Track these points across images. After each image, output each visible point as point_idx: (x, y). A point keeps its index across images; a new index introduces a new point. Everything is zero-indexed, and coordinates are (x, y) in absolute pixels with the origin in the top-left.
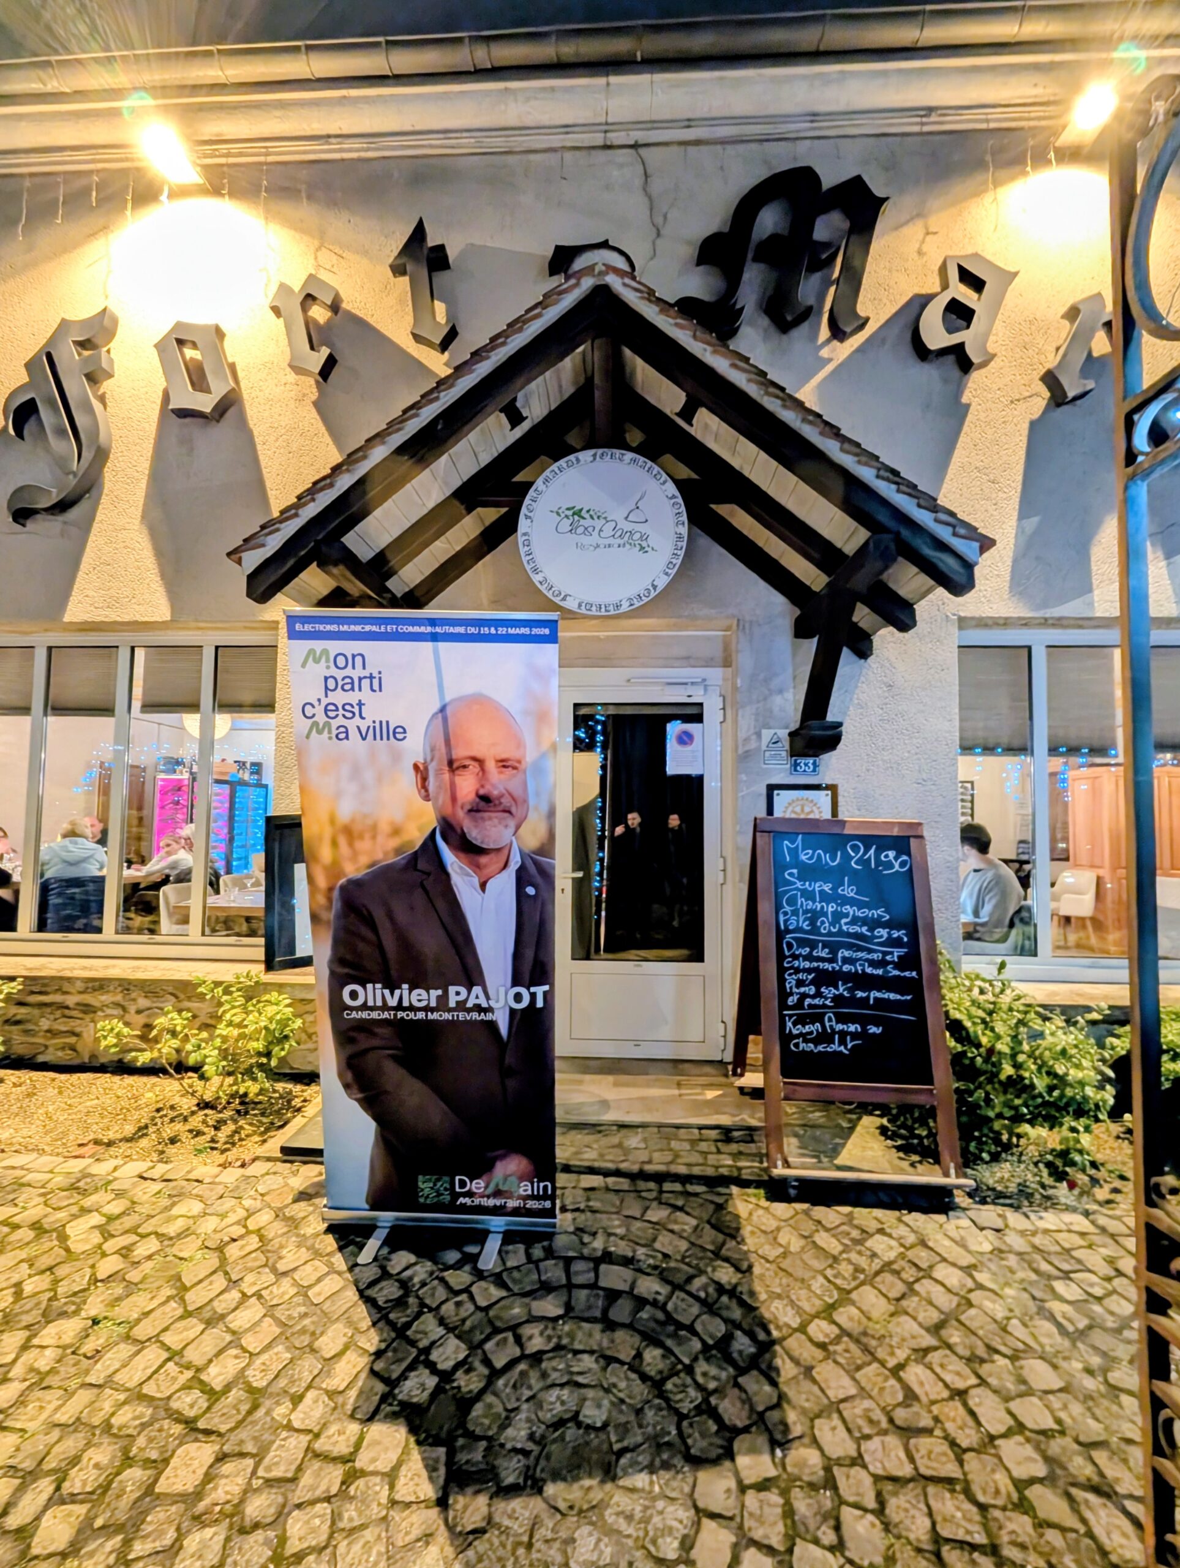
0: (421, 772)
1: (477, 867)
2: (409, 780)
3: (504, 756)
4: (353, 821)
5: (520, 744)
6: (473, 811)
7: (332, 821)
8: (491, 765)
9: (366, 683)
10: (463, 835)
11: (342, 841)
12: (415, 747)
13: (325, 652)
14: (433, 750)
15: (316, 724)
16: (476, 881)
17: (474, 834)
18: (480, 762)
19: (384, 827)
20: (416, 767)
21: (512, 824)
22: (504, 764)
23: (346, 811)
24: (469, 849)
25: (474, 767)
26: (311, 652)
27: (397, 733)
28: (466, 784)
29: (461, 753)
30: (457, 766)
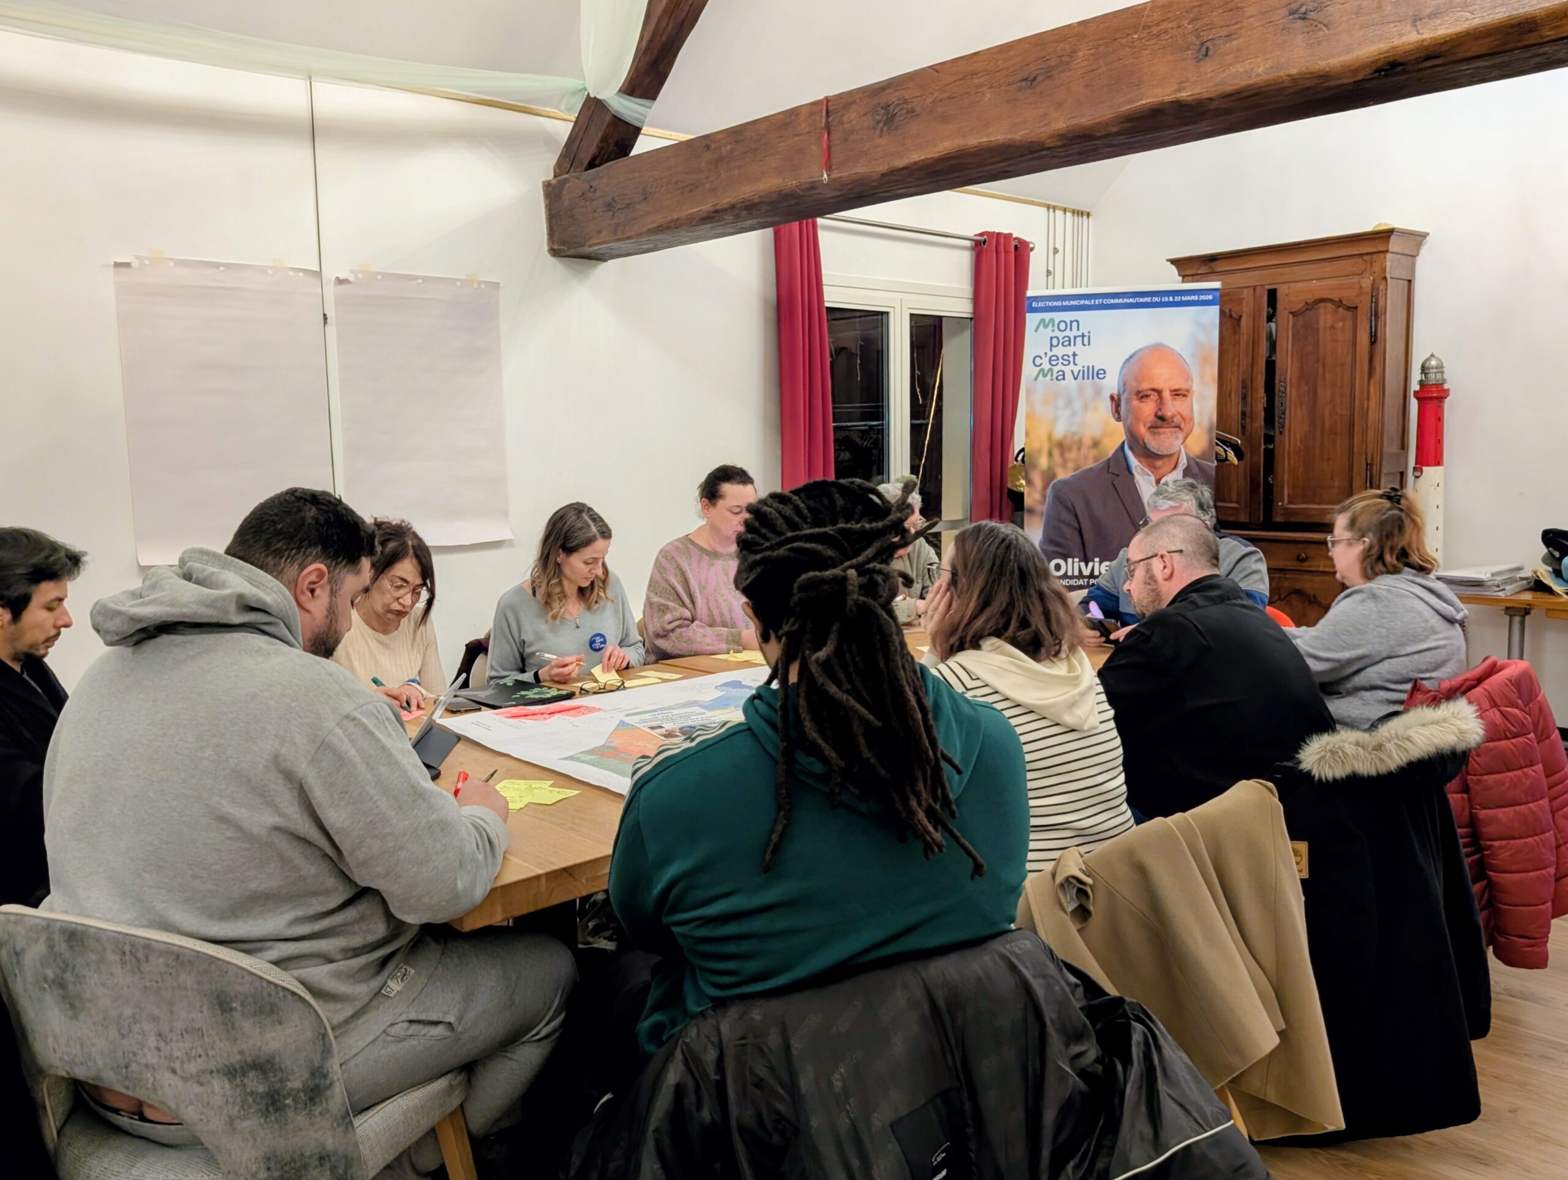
0: (1116, 401)
1: (1154, 469)
2: (1106, 405)
3: (1177, 387)
4: (1065, 437)
5: (1188, 378)
6: (1153, 428)
8: (1167, 395)
9: (1079, 340)
10: (1145, 447)
11: (1056, 452)
12: (1111, 384)
13: (1052, 320)
14: (1125, 384)
15: (1042, 370)
16: (1153, 478)
17: (1153, 444)
18: (1159, 392)
19: (1087, 442)
20: (1112, 397)
21: (1181, 436)
22: (1177, 393)
23: (1059, 431)
24: (1149, 456)
25: (1154, 396)
26: (1043, 321)
27: (1100, 374)
28: (1148, 408)
29: (1145, 386)
30: (1142, 396)
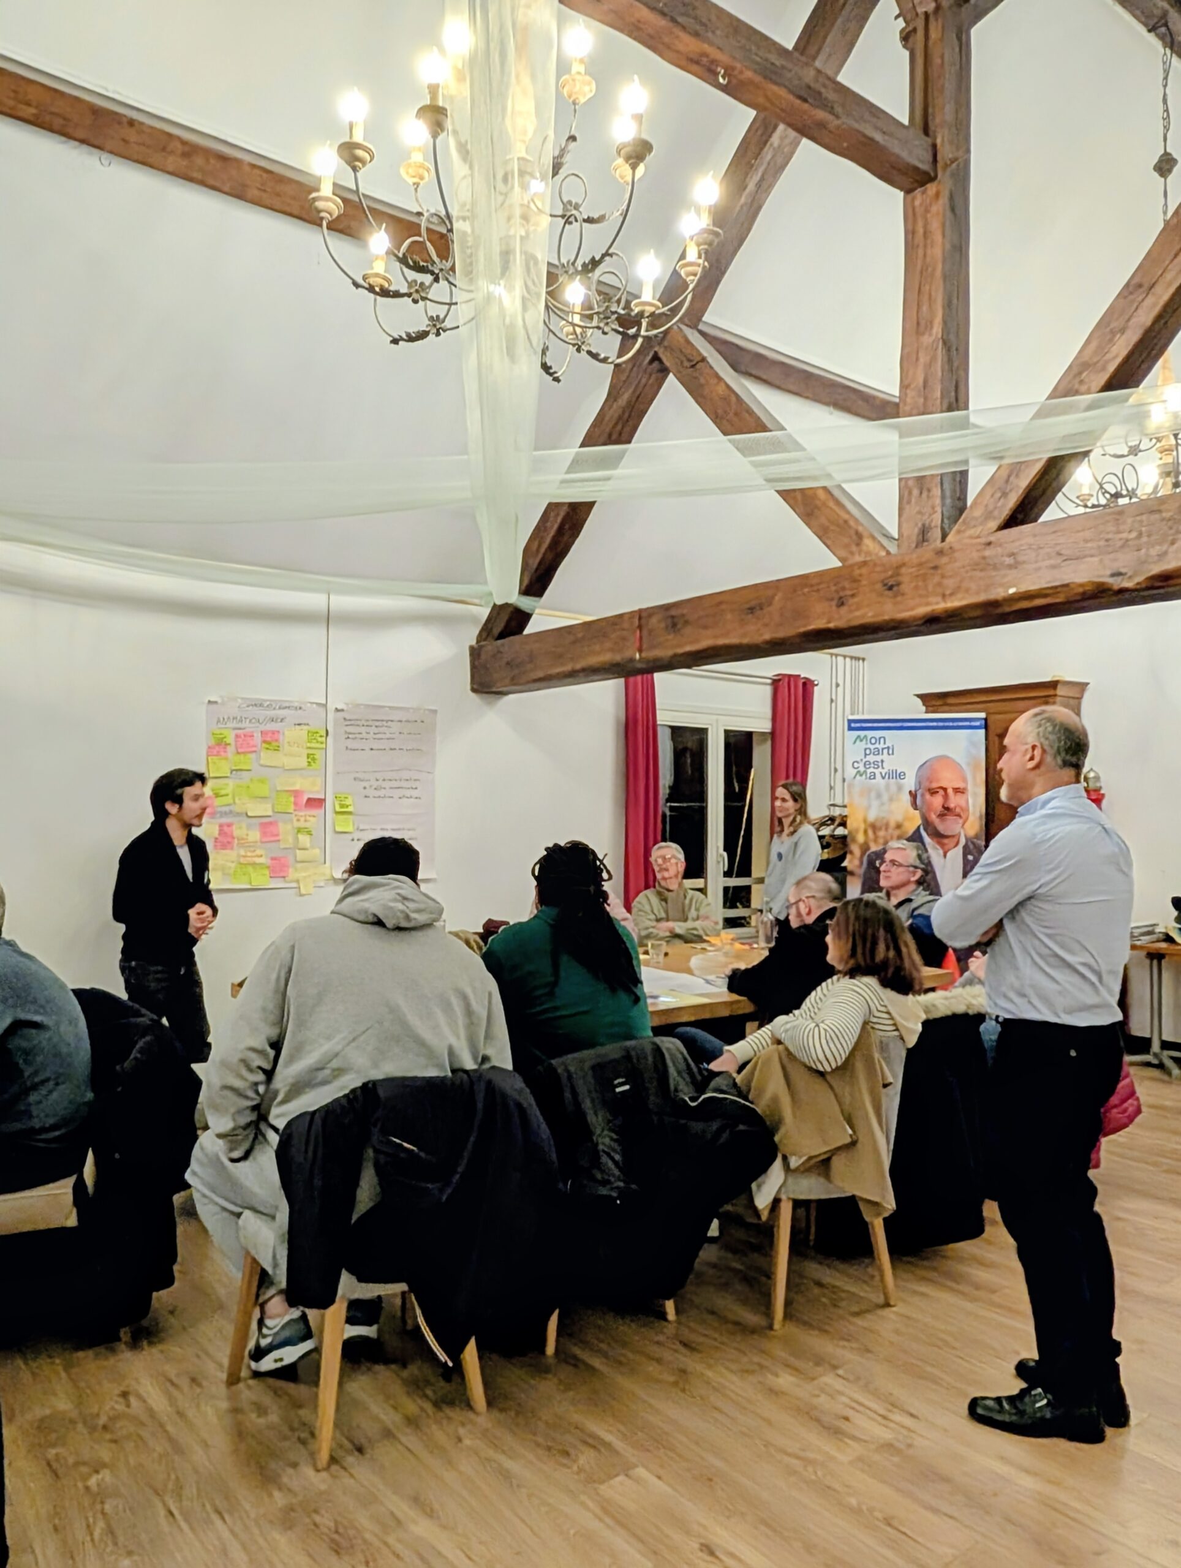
0: (913, 795)
1: (942, 845)
3: (957, 786)
4: (876, 820)
5: (965, 780)
6: (941, 816)
7: (865, 821)
8: (950, 791)
9: (885, 751)
10: (935, 828)
11: (870, 833)
12: (910, 783)
13: (865, 737)
14: (920, 783)
15: (858, 772)
16: (941, 852)
17: (941, 828)
18: (945, 789)
19: (892, 824)
20: (910, 792)
21: (961, 821)
22: (957, 791)
23: (872, 817)
24: (938, 836)
25: (942, 792)
26: (859, 737)
27: (901, 775)
28: (937, 801)
29: (934, 785)
30: (933, 792)
